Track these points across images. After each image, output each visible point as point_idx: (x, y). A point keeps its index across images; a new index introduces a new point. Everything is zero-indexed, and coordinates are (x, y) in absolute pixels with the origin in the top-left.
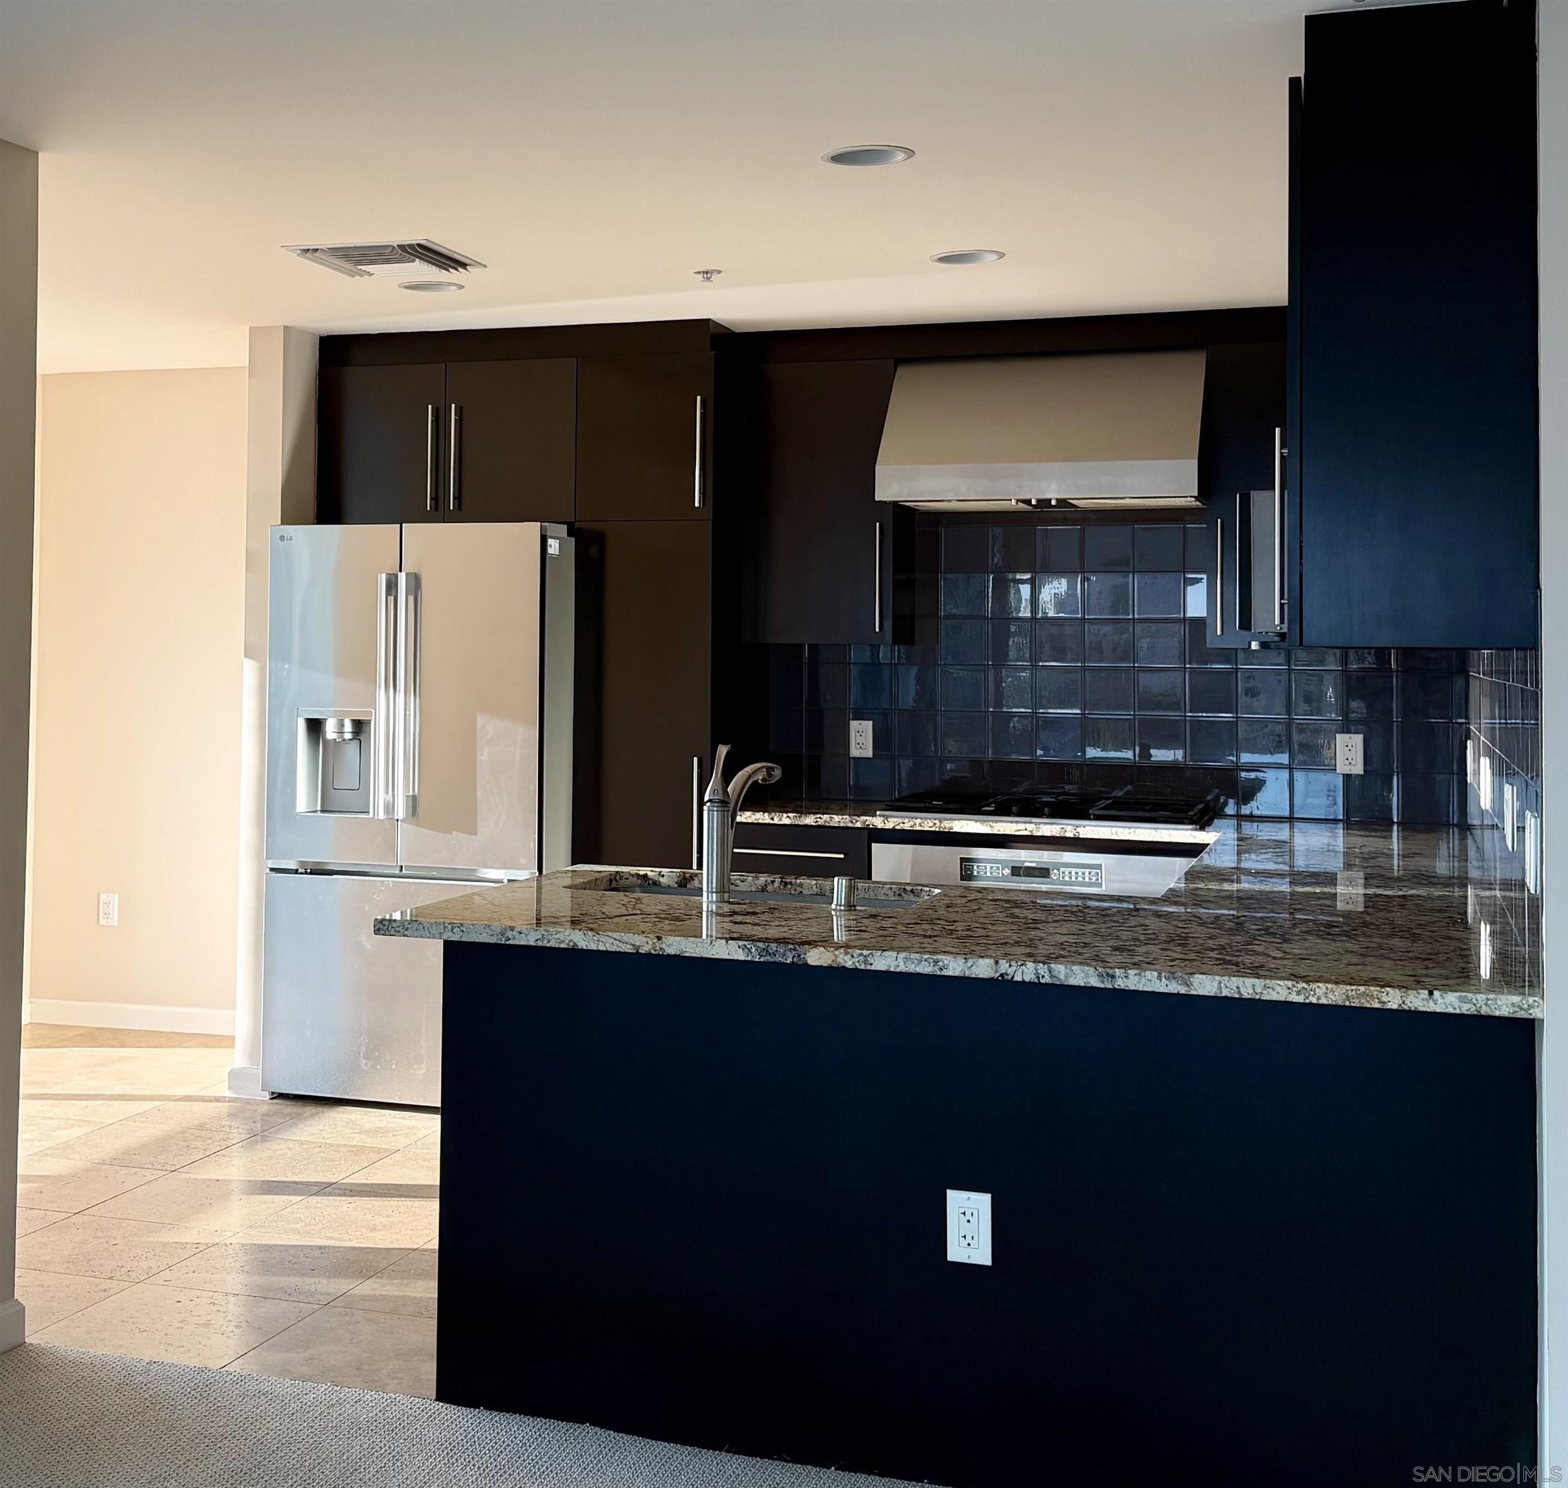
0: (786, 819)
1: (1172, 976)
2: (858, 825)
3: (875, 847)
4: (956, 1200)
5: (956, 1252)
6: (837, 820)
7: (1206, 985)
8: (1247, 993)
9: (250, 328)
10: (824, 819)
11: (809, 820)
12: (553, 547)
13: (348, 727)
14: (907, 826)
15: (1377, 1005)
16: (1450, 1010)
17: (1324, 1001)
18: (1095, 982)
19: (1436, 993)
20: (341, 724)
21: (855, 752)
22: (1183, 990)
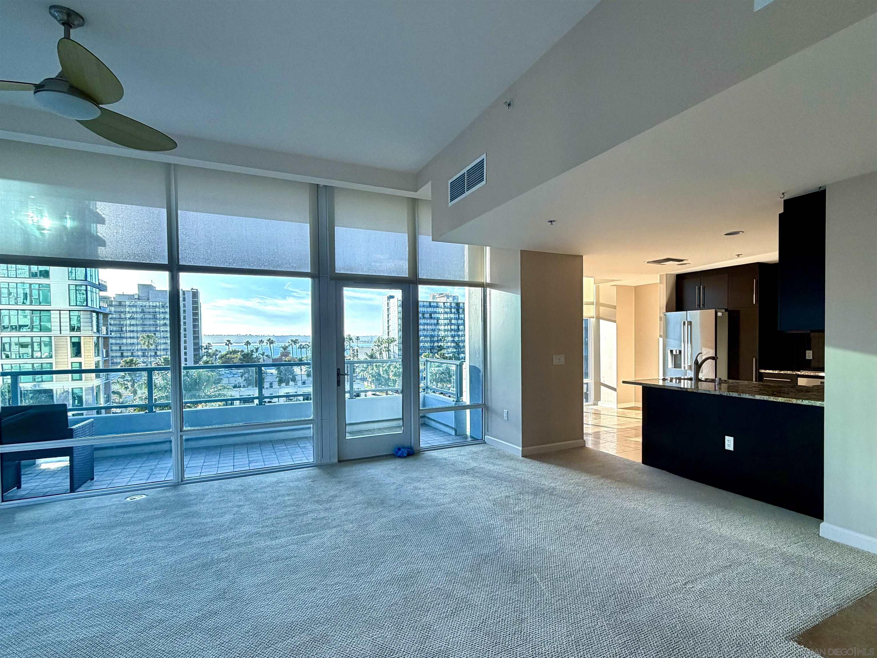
0: (776, 372)
1: (751, 395)
2: (794, 373)
3: (799, 379)
4: (727, 438)
5: (727, 448)
6: (789, 372)
7: (758, 397)
8: (765, 399)
9: (660, 275)
10: (786, 372)
11: (782, 372)
12: (720, 314)
13: (678, 351)
14: (807, 374)
15: (791, 402)
16: (806, 404)
17: (780, 401)
18: (737, 396)
19: (804, 401)
20: (676, 351)
21: (807, 358)
22: (753, 398)
